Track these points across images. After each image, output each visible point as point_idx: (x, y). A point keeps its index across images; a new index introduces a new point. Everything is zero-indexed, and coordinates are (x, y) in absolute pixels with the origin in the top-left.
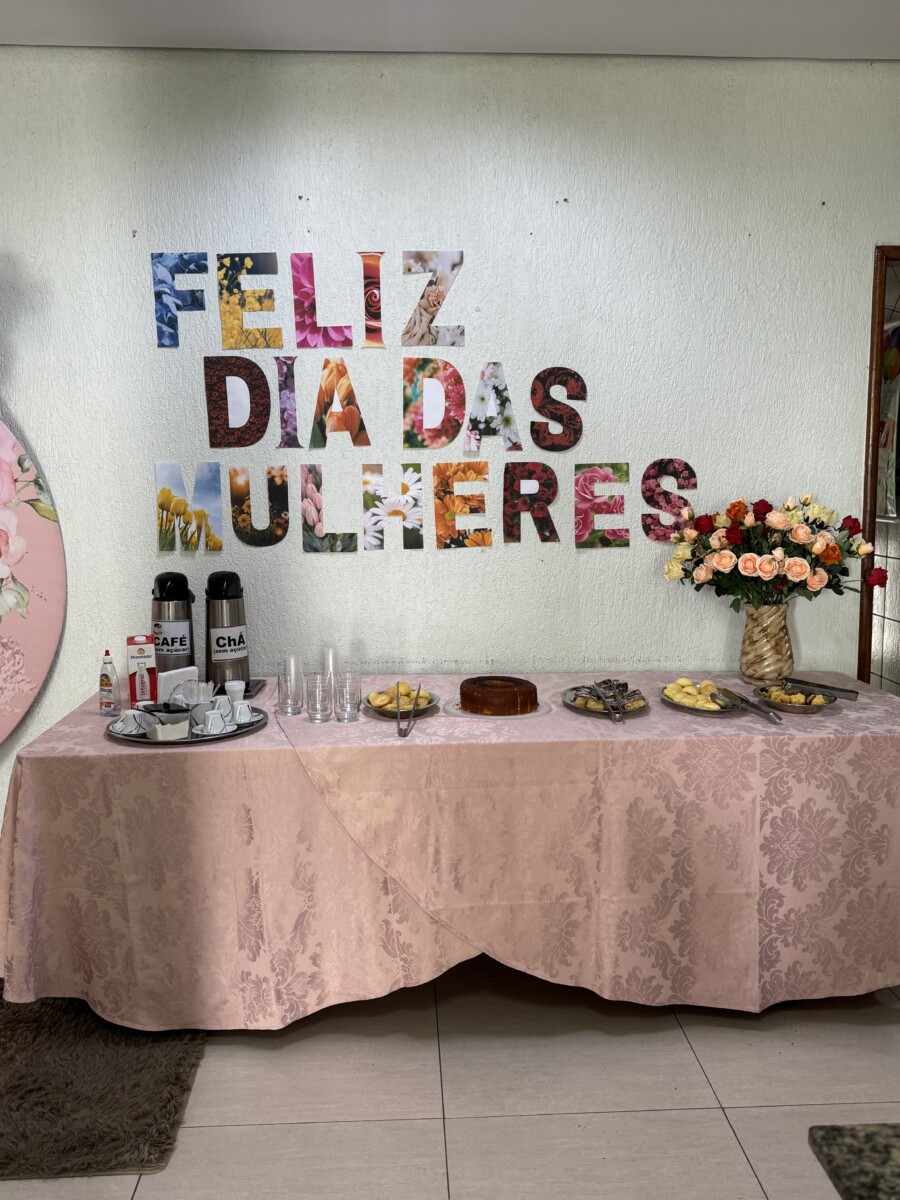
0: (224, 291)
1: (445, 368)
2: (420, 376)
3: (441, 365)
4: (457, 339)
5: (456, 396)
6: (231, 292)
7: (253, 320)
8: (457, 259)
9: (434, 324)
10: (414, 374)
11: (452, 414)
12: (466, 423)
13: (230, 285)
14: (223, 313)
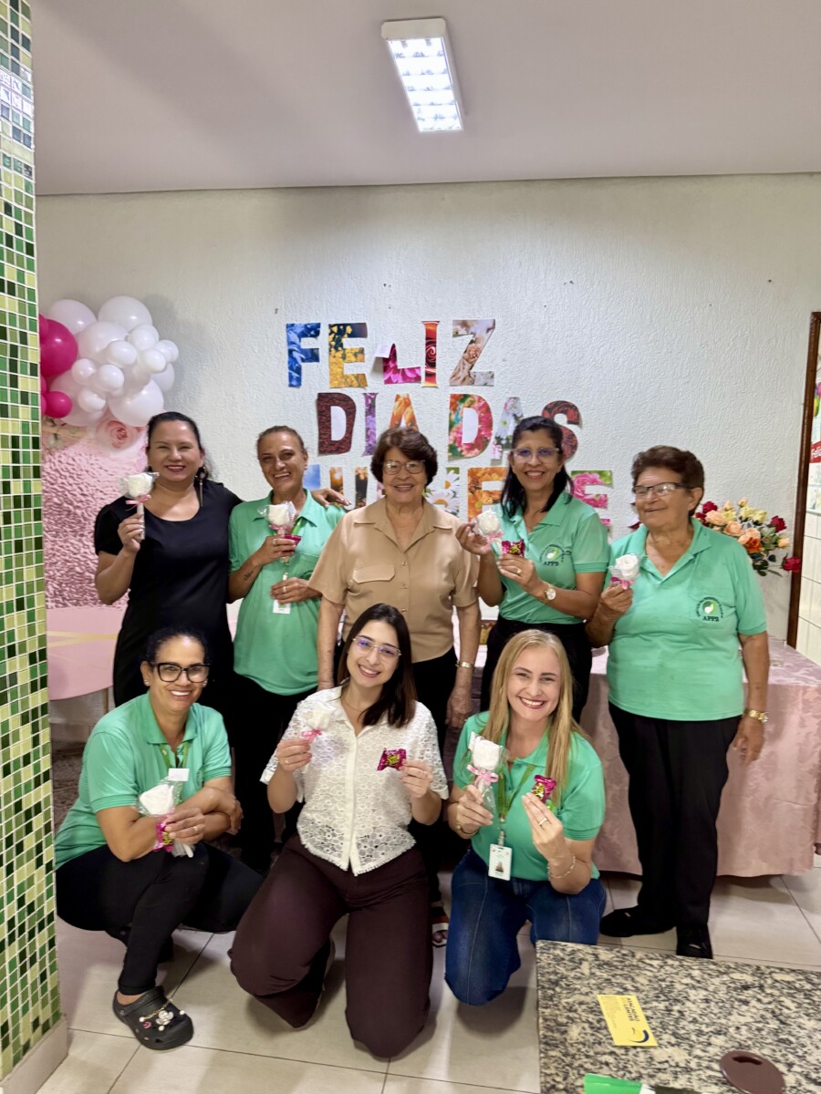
0: (333, 349)
1: (479, 401)
2: (461, 406)
3: (477, 399)
4: (489, 381)
5: (486, 420)
6: (336, 348)
7: (351, 369)
8: (491, 325)
9: (472, 371)
10: (457, 405)
11: (483, 433)
12: (493, 439)
13: (338, 345)
14: (331, 364)
